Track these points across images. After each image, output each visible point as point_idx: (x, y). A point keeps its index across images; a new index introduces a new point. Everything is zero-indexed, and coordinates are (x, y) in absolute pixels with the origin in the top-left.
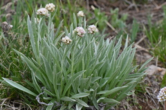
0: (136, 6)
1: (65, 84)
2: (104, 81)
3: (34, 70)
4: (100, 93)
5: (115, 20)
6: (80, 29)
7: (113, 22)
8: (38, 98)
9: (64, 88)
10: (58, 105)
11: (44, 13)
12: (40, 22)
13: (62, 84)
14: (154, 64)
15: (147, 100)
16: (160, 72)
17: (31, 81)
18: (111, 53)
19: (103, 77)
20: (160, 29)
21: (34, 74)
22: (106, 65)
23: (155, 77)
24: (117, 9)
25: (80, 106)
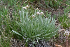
0: (54, 10)
1: (32, 32)
2: (45, 31)
3: (22, 27)
4: (44, 35)
5: (47, 14)
6: (38, 13)
7: (46, 15)
8: (23, 37)
9: (32, 34)
10: (30, 39)
11: (25, 8)
12: (24, 12)
13: (31, 32)
14: (61, 28)
15: (59, 40)
16: (63, 31)
17: (21, 31)
18: (47, 22)
19: (45, 30)
20: (63, 17)
21: (22, 29)
22: (46, 26)
23: (62, 32)
24: (48, 11)
25: (38, 39)
